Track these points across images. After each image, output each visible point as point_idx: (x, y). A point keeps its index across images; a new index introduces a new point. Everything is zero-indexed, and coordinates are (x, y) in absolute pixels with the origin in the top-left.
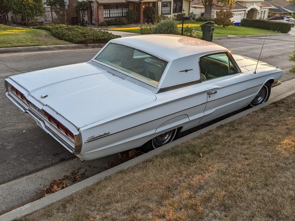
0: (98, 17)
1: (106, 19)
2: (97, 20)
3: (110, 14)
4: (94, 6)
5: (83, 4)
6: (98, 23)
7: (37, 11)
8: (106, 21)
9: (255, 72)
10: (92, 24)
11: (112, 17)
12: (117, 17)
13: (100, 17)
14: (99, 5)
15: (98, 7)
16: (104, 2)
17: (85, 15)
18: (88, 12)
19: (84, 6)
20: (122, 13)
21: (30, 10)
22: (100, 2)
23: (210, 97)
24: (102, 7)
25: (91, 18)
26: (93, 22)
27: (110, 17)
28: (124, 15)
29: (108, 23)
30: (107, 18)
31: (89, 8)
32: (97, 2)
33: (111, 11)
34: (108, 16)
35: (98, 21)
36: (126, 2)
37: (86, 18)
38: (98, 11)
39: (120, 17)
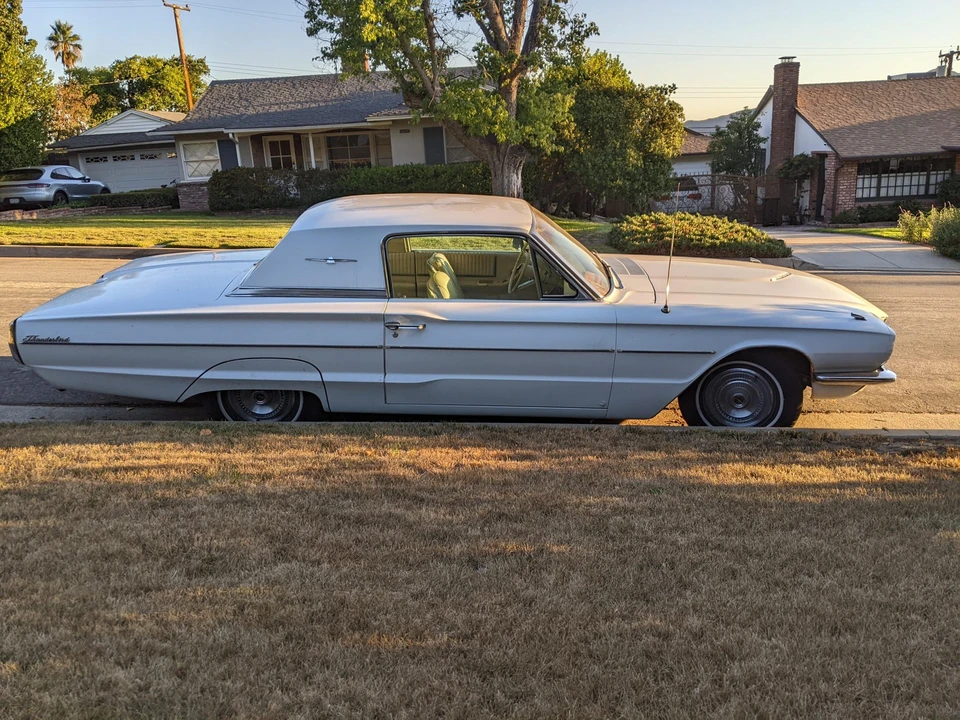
0: (834, 197)
1: (862, 204)
2: (830, 206)
3: (879, 188)
4: (830, 165)
5: (795, 163)
6: (833, 215)
7: (646, 184)
8: (860, 208)
9: (666, 307)
10: (819, 217)
11: (887, 198)
12: (906, 196)
13: (842, 198)
14: (843, 162)
15: (837, 170)
16: (858, 154)
17: (803, 194)
18: (812, 186)
19: (797, 167)
20: (927, 185)
21: (628, 180)
22: (844, 154)
23: (395, 336)
24: (854, 170)
25: (817, 202)
26: (822, 214)
27: (878, 197)
28: (932, 190)
29: (863, 216)
30: (869, 199)
31: (816, 174)
32: (837, 155)
33: (884, 182)
34: (873, 194)
35: (833, 210)
36: (941, 150)
37: (805, 202)
38: (836, 181)
39: (918, 196)
